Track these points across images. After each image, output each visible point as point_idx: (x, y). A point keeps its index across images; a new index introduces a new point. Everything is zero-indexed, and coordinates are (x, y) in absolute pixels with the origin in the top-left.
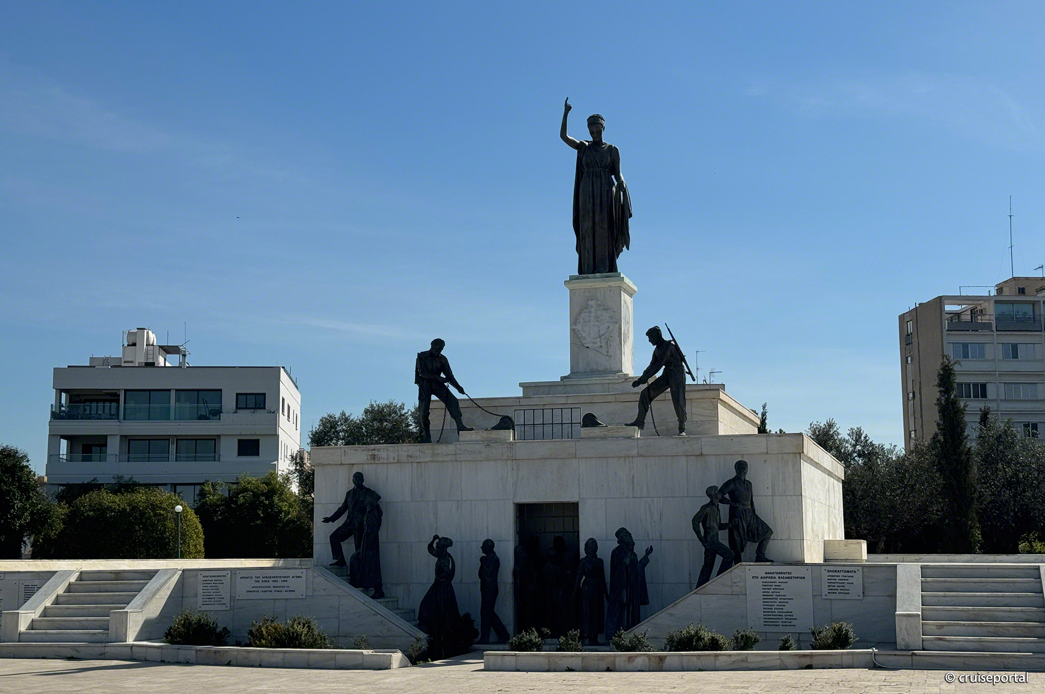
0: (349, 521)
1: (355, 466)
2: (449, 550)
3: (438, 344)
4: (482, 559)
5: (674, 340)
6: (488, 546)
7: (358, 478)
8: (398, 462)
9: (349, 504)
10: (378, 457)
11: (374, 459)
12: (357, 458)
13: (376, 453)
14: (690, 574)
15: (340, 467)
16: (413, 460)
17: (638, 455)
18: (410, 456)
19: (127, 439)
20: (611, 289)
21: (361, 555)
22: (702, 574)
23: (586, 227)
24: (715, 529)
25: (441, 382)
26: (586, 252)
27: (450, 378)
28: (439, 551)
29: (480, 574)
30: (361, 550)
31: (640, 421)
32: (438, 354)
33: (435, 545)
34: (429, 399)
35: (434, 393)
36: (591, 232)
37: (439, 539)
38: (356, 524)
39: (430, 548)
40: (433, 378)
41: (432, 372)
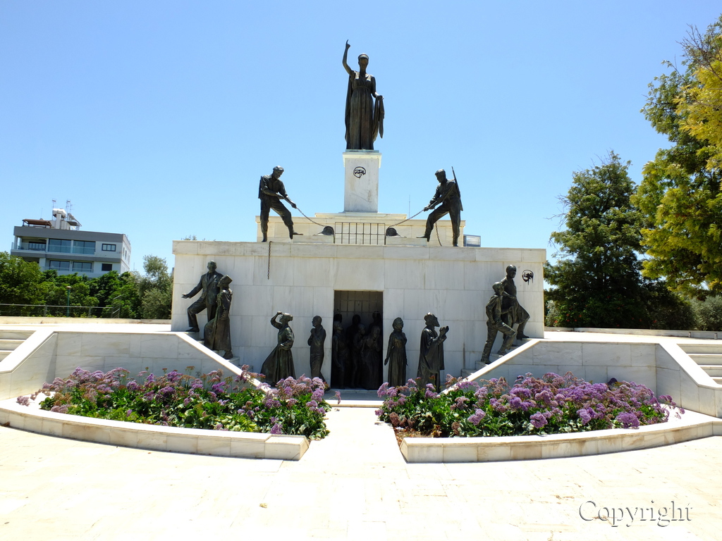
0: (203, 297)
1: (208, 257)
2: (290, 323)
3: (278, 172)
4: (312, 331)
5: (455, 179)
6: (317, 321)
7: (213, 266)
8: (244, 255)
9: (204, 285)
10: (228, 251)
11: (225, 252)
12: (210, 250)
13: (227, 247)
14: (464, 345)
15: (196, 256)
16: (256, 254)
17: (429, 259)
18: (254, 251)
19: (50, 260)
20: (372, 160)
21: (214, 325)
22: (486, 346)
23: (355, 122)
24: (500, 314)
25: (277, 198)
26: (355, 137)
27: (285, 197)
28: (282, 324)
29: (310, 342)
30: (215, 320)
31: (427, 236)
32: (276, 180)
33: (277, 320)
34: (269, 211)
35: (272, 207)
36: (358, 125)
37: (280, 316)
38: (210, 300)
39: (273, 322)
40: (273, 195)
41: (272, 190)
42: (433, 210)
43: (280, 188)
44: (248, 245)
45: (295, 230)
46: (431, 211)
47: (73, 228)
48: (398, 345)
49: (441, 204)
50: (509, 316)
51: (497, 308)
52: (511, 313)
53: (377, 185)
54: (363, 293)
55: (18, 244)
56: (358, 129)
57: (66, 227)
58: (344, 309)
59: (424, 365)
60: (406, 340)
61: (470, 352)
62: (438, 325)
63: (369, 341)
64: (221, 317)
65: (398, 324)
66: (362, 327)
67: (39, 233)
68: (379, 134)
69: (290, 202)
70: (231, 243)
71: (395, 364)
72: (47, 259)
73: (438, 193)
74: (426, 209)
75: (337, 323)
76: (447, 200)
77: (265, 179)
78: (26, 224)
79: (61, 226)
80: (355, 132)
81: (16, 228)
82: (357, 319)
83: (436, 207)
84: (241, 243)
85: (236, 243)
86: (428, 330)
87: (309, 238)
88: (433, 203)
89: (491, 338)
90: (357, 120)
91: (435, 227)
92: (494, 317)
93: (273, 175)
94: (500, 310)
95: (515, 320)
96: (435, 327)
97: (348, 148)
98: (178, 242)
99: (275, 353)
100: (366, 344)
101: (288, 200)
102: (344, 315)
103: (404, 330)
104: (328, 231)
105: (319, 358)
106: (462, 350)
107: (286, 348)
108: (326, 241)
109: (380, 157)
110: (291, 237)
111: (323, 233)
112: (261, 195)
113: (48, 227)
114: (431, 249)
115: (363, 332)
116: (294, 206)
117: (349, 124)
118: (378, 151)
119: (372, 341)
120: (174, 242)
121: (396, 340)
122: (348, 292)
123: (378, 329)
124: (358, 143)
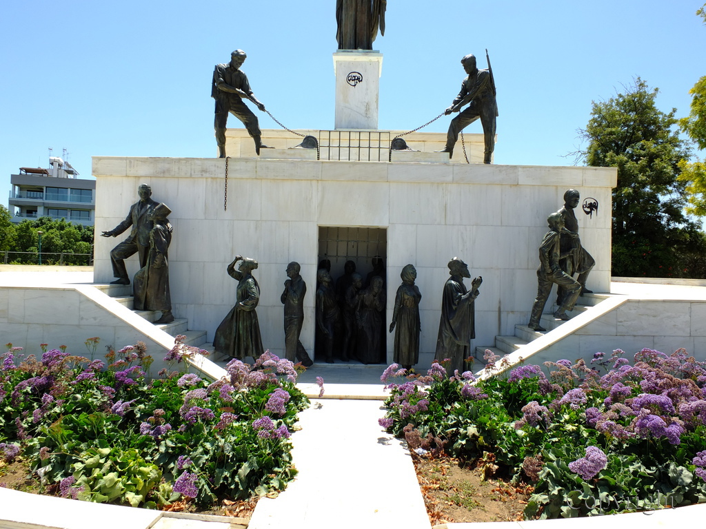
0: (133, 236)
1: (140, 179)
2: (254, 272)
3: (238, 59)
4: (287, 283)
5: (490, 69)
6: (294, 269)
7: (145, 191)
9: (134, 219)
10: (169, 170)
11: (164, 172)
12: (144, 170)
13: (167, 166)
14: (500, 302)
15: (125, 179)
16: (207, 175)
17: (453, 182)
18: (204, 171)
19: (48, 208)
20: (371, 63)
21: (146, 275)
22: (536, 305)
23: (349, 15)
24: (558, 258)
25: (237, 97)
26: (348, 35)
27: (249, 95)
28: (243, 272)
29: (284, 298)
30: (146, 268)
31: (449, 149)
32: (236, 70)
33: (236, 268)
34: (226, 115)
35: (231, 110)
36: (353, 19)
37: (240, 261)
38: (142, 239)
39: (231, 270)
40: (231, 91)
41: (231, 85)
42: (458, 113)
43: (242, 82)
44: (197, 162)
45: (263, 142)
46: (454, 115)
47: (71, 176)
48: (409, 303)
49: (468, 105)
50: (569, 262)
51: (555, 251)
52: (572, 257)
53: (377, 95)
54: (358, 230)
55: (17, 193)
56: (353, 24)
57: (64, 175)
58: (332, 252)
59: (447, 333)
60: (419, 296)
61: (508, 312)
62: (468, 276)
63: (368, 297)
64: (153, 263)
65: (409, 273)
66: (357, 278)
67: (36, 181)
68: (379, 31)
69: (257, 103)
70: (172, 159)
71: (404, 331)
72: (45, 207)
73: (465, 89)
74: (448, 112)
75: (323, 272)
76: (477, 99)
77: (220, 69)
78: (23, 172)
79: (58, 175)
80: (349, 28)
81: (13, 176)
82: (350, 266)
83: (463, 109)
84: (187, 160)
85: (179, 160)
86: (453, 282)
87: (283, 152)
88: (458, 103)
89: (543, 293)
90: (352, 13)
91: (459, 137)
92: (551, 263)
93: (231, 64)
94: (558, 253)
95: (577, 267)
96: (464, 278)
97: (340, 48)
98: (100, 159)
99: (233, 316)
100: (363, 301)
101: (253, 100)
102: (333, 261)
103: (417, 282)
104: (310, 142)
105: (296, 321)
106: (497, 310)
107: (247, 309)
108: (307, 157)
109: (381, 59)
110: (258, 152)
111: (302, 145)
112: (215, 93)
113: (44, 175)
114: (455, 168)
115: (359, 284)
116: (261, 107)
117: (341, 20)
118: (378, 52)
119: (372, 297)
120: (93, 158)
121: (406, 297)
122: (338, 229)
123: (381, 280)
124: (352, 42)
